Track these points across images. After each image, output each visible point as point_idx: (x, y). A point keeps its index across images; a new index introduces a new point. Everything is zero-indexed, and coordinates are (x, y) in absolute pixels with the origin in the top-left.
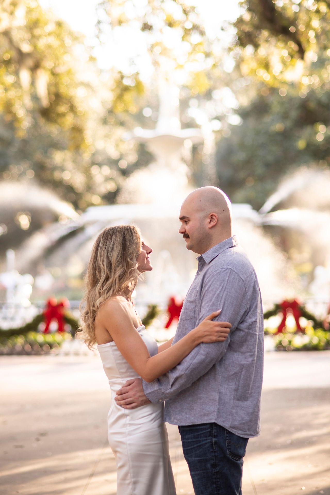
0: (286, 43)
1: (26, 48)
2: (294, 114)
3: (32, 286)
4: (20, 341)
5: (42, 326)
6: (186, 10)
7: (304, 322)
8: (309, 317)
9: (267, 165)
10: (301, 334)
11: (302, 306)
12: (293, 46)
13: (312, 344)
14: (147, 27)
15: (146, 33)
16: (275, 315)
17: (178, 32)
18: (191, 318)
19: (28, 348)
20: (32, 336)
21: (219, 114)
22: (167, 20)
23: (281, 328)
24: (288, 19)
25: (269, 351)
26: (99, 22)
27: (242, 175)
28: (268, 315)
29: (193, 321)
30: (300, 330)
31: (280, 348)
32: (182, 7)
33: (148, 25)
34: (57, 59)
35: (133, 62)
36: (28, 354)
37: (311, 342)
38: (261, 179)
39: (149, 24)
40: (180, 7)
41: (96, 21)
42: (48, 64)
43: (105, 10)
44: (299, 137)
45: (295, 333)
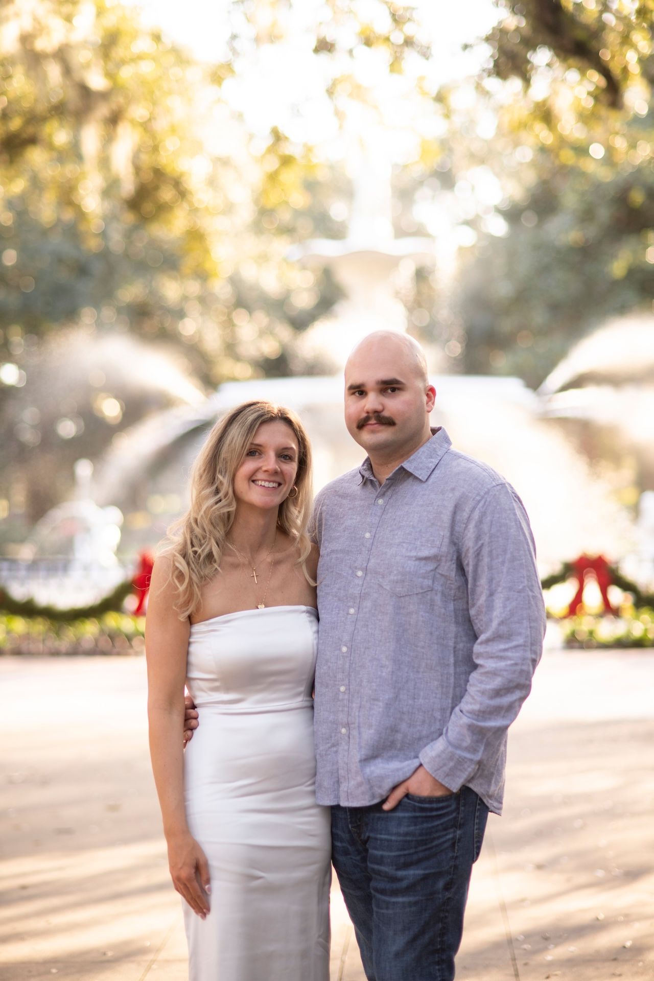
0: (583, 72)
1: (97, 81)
2: (604, 214)
3: (119, 528)
4: (89, 629)
5: (131, 602)
6: (397, 14)
7: (616, 595)
8: (627, 586)
9: (555, 308)
10: (612, 617)
11: (613, 566)
12: (595, 78)
13: (632, 637)
14: (324, 46)
15: (324, 57)
16: (562, 582)
17: (381, 55)
18: (425, 592)
19: (105, 643)
20: (113, 620)
21: (470, 217)
22: (362, 33)
23: (575, 606)
24: (586, 27)
25: (552, 650)
26: (234, 37)
27: (506, 325)
28: (549, 583)
29: (429, 597)
30: (610, 610)
31: (573, 643)
32: (389, 8)
33: (327, 43)
34: (155, 103)
35: (298, 111)
36: (104, 653)
37: (629, 632)
38: (543, 332)
39: (328, 40)
40: (386, 8)
41: (230, 35)
42: (138, 112)
43: (246, 14)
44: (614, 256)
45: (601, 616)
